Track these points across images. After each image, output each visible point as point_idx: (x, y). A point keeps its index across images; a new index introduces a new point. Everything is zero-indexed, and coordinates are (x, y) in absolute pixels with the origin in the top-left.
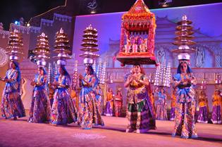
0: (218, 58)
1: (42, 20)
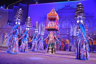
1: (14, 6)
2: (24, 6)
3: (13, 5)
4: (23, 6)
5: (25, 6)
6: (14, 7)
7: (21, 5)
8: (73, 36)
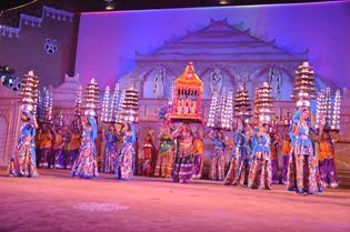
1: (22, 15)
2: (62, 16)
3: (19, 12)
4: (59, 18)
5: (67, 18)
6: (23, 21)
7: (51, 14)
8: (218, 128)
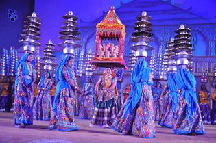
0: (212, 44)
